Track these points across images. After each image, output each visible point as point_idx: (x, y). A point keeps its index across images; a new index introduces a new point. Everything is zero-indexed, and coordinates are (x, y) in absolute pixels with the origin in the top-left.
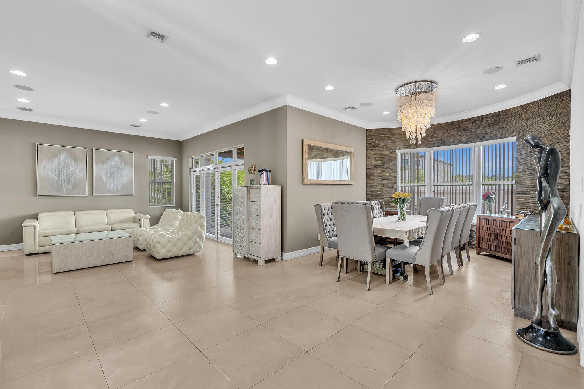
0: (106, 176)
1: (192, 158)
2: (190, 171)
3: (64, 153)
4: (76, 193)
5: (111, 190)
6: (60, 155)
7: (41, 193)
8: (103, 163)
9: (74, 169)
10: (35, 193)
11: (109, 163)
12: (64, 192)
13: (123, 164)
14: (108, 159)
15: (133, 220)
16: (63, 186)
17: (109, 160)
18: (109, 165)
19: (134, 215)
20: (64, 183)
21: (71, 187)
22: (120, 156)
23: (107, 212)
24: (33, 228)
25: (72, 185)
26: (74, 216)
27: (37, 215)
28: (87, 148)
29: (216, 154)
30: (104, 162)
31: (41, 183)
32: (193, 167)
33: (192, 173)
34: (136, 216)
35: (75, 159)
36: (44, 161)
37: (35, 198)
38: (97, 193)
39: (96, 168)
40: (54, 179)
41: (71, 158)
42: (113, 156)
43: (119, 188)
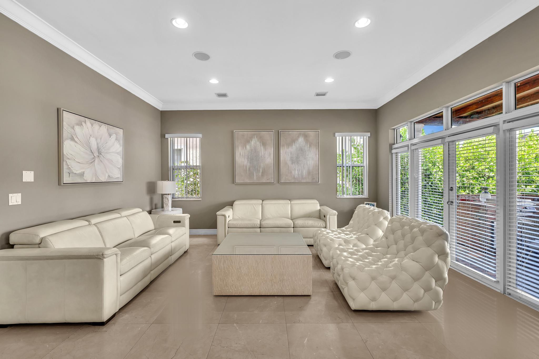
0: (291, 161)
1: (394, 129)
2: (391, 149)
3: (255, 138)
4: (264, 180)
5: (296, 177)
6: (252, 140)
7: (238, 180)
8: (289, 147)
9: (263, 154)
10: (233, 181)
11: (294, 146)
12: (255, 179)
13: (309, 145)
14: (294, 141)
15: (317, 214)
16: (254, 173)
17: (295, 142)
18: (293, 149)
19: (319, 208)
20: (254, 169)
21: (260, 174)
22: (306, 136)
23: (292, 202)
24: (223, 217)
25: (261, 171)
26: (261, 205)
27: (233, 202)
28: (274, 131)
30: (289, 145)
31: (238, 171)
32: (396, 142)
33: (394, 151)
34: (321, 209)
35: (264, 144)
36: (240, 148)
37: (234, 185)
38: (282, 180)
39: (282, 152)
40: (247, 166)
41: (260, 143)
42: (299, 137)
43: (304, 174)
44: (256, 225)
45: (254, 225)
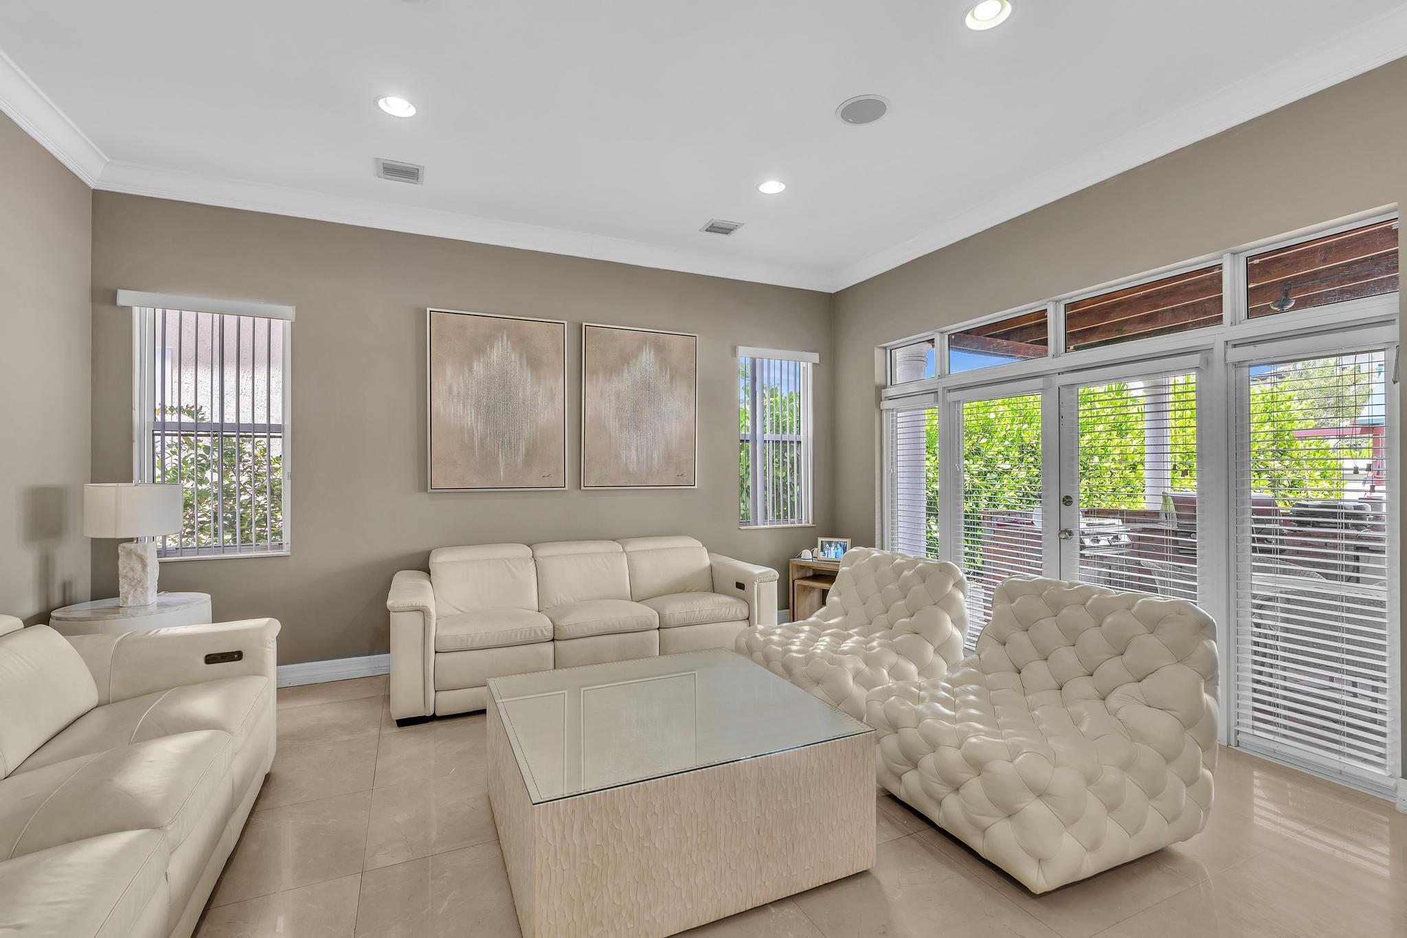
0: (617, 419)
1: (885, 348)
2: (879, 399)
3: (502, 341)
4: (533, 480)
5: (631, 470)
6: (492, 347)
7: (438, 481)
8: (611, 375)
9: (528, 392)
10: (424, 484)
11: (626, 375)
12: (502, 475)
13: (668, 376)
14: (626, 358)
15: (706, 582)
16: (498, 454)
17: (628, 363)
18: (624, 382)
19: (705, 559)
20: (500, 443)
21: (520, 460)
22: (660, 349)
23: (628, 549)
24: (418, 617)
25: (523, 450)
26: (532, 564)
27: (427, 555)
28: (566, 323)
29: (1056, 309)
30: (612, 370)
31: (440, 446)
32: (889, 383)
33: (886, 405)
34: (714, 564)
35: (534, 363)
36: (449, 370)
37: (425, 496)
38: (591, 480)
39: (591, 391)
40: (475, 432)
41: (521, 356)
42: (640, 349)
43: (656, 461)
44: (542, 631)
45: (535, 632)
